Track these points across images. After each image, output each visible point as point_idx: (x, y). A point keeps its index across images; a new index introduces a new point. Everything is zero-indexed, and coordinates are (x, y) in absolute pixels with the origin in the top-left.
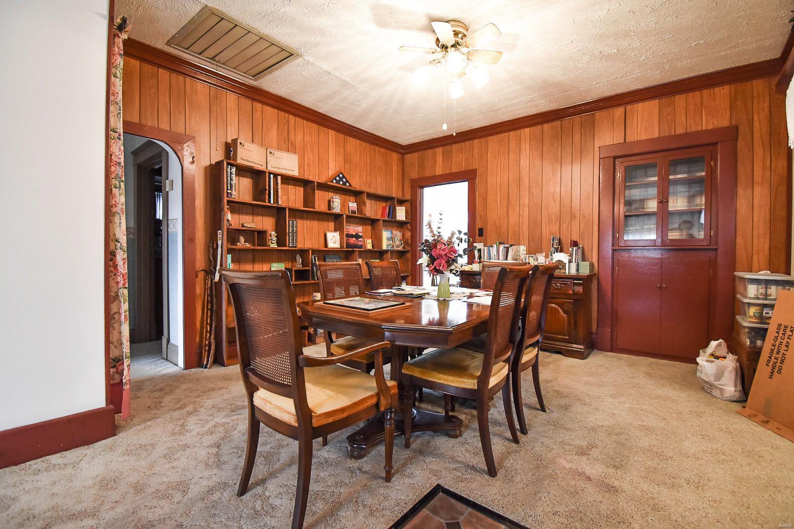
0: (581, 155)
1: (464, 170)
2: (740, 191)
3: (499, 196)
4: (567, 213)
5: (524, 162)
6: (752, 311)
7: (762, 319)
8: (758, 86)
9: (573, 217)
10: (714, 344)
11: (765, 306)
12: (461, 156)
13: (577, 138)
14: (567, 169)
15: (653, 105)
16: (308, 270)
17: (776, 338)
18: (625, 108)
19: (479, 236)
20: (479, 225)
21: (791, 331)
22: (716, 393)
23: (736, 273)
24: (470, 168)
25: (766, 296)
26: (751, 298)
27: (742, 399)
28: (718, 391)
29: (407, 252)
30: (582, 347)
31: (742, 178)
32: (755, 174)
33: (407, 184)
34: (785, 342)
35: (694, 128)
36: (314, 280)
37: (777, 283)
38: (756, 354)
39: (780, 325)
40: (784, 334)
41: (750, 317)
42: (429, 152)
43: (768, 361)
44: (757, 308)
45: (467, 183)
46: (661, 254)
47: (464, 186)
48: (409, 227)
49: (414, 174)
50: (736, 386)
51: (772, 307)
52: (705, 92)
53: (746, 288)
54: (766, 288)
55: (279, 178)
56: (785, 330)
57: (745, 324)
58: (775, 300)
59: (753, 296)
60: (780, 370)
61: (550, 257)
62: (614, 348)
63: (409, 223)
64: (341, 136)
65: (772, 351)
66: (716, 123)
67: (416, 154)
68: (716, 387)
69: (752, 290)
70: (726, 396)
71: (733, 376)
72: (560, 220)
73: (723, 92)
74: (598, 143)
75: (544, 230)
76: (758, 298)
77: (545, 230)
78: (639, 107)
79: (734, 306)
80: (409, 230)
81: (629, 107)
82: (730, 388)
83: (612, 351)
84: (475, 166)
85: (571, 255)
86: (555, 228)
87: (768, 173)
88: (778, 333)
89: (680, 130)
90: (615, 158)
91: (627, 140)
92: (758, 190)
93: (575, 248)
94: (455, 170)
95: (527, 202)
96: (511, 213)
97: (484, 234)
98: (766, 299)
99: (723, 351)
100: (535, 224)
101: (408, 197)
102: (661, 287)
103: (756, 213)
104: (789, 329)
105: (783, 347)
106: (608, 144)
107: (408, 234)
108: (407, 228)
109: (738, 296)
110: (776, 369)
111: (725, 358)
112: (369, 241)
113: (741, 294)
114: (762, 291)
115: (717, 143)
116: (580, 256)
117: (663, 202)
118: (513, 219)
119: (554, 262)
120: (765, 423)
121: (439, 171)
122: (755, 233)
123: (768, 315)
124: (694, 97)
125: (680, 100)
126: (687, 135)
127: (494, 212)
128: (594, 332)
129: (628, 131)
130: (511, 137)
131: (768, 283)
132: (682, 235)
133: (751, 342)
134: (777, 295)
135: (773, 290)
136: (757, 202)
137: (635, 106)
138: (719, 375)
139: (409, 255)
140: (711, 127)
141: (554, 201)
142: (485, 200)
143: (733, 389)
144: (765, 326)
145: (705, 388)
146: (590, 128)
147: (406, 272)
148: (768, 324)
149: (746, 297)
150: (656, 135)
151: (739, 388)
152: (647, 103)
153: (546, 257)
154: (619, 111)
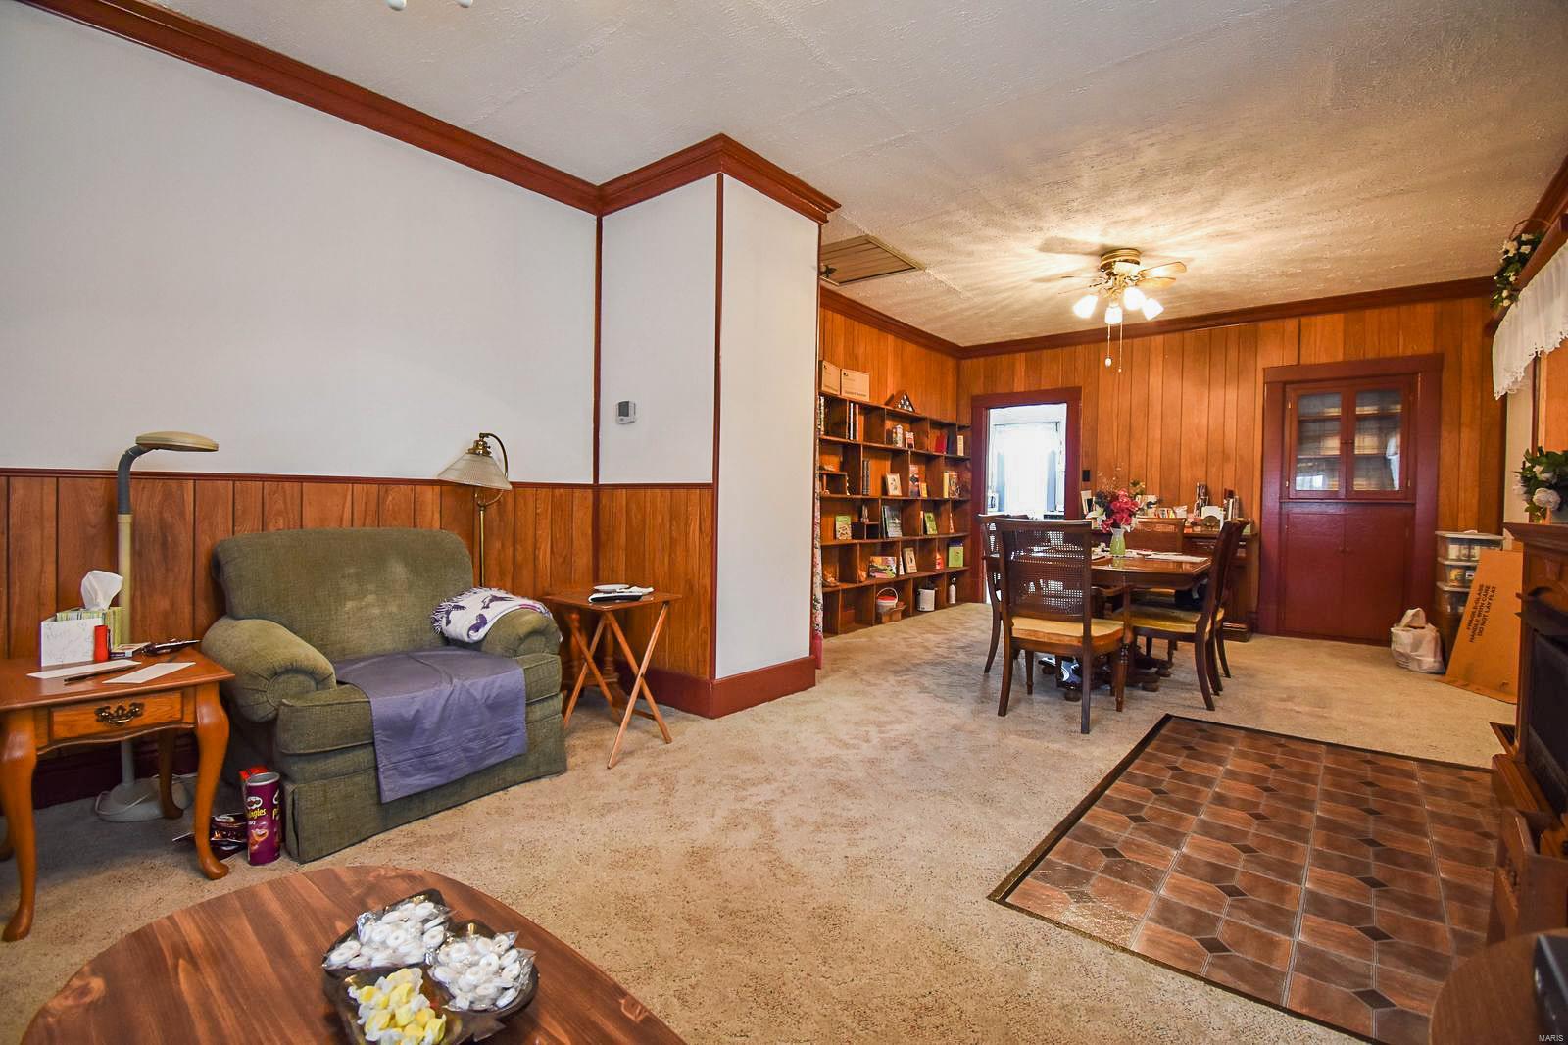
0: (1239, 375)
1: (1060, 386)
2: (1445, 434)
3: (1115, 425)
4: (1216, 453)
5: (1155, 381)
6: (1454, 574)
7: (1465, 582)
8: (1469, 306)
9: (1225, 457)
10: (1410, 612)
11: (1468, 568)
12: (1056, 368)
13: (1233, 354)
14: (1218, 394)
15: (1337, 319)
16: (877, 526)
17: (1478, 599)
18: (1300, 321)
19: (1084, 480)
20: (1084, 465)
21: (1493, 592)
22: (1413, 666)
23: (1438, 533)
24: (1070, 385)
25: (1469, 557)
26: (1453, 560)
27: (1440, 671)
28: (1416, 663)
29: (965, 502)
30: (1243, 626)
31: (1446, 418)
32: (1464, 414)
33: (965, 402)
34: (1486, 603)
35: (1388, 353)
36: (882, 537)
37: (1480, 542)
38: (1457, 619)
39: (1481, 586)
40: (1485, 595)
41: (1452, 581)
42: (1004, 359)
43: (1469, 625)
44: (1459, 570)
45: (1065, 405)
46: (1345, 509)
47: (1060, 411)
48: (969, 465)
49: (978, 389)
50: (1435, 656)
51: (1473, 568)
52: (1404, 309)
53: (1447, 549)
54: (1470, 549)
55: (857, 406)
56: (1486, 591)
57: (1446, 589)
58: (1477, 561)
59: (1454, 557)
60: (1481, 632)
61: (1195, 512)
62: (1282, 630)
63: (968, 459)
64: (899, 341)
65: (1473, 613)
66: (1415, 348)
67: (982, 359)
68: (1414, 659)
69: (1454, 551)
70: (1425, 667)
71: (1432, 645)
72: (1207, 460)
73: (1426, 311)
74: (1262, 363)
75: (1183, 474)
76: (1461, 560)
77: (1186, 475)
78: (1319, 319)
79: (1435, 570)
80: (969, 470)
81: (1304, 320)
82: (1429, 659)
83: (1278, 633)
84: (1078, 382)
85: (1226, 510)
86: (1200, 473)
87: (1478, 412)
88: (1479, 594)
89: (1371, 355)
90: (1285, 384)
91: (1302, 362)
92: (1466, 434)
93: (1231, 500)
94: (1045, 386)
95: (1158, 436)
96: (1133, 451)
97: (1092, 479)
98: (1469, 561)
99: (1421, 620)
100: (1169, 469)
101: (966, 421)
102: (1343, 551)
103: (1463, 462)
104: (1490, 590)
105: (1485, 609)
106: (1275, 365)
107: (968, 476)
108: (966, 467)
109: (1439, 559)
110: (1477, 631)
111: (1423, 628)
112: (923, 486)
113: (1441, 556)
114: (1465, 551)
115: (1417, 373)
116: (1237, 511)
117: (1348, 444)
118: (1138, 458)
119: (1203, 517)
120: (1464, 687)
121: (1020, 386)
122: (1462, 484)
123: (1470, 578)
124: (1388, 315)
125: (1372, 315)
126: (1378, 361)
127: (1108, 446)
128: (1254, 609)
129: (1303, 352)
130: (1135, 347)
131: (1471, 542)
132: (1370, 484)
133: (1452, 609)
134: (1481, 555)
135: (1476, 550)
136: (1464, 446)
137: (1313, 318)
138: (1416, 645)
139: (968, 507)
140: (1409, 353)
141: (1199, 436)
142: (1094, 431)
143: (1432, 659)
144: (1467, 590)
145: (1401, 662)
146: (1252, 344)
147: (966, 532)
148: (1469, 587)
149: (1447, 559)
150: (1340, 358)
151: (1439, 658)
152: (1328, 317)
153: (1189, 511)
154: (1291, 325)
